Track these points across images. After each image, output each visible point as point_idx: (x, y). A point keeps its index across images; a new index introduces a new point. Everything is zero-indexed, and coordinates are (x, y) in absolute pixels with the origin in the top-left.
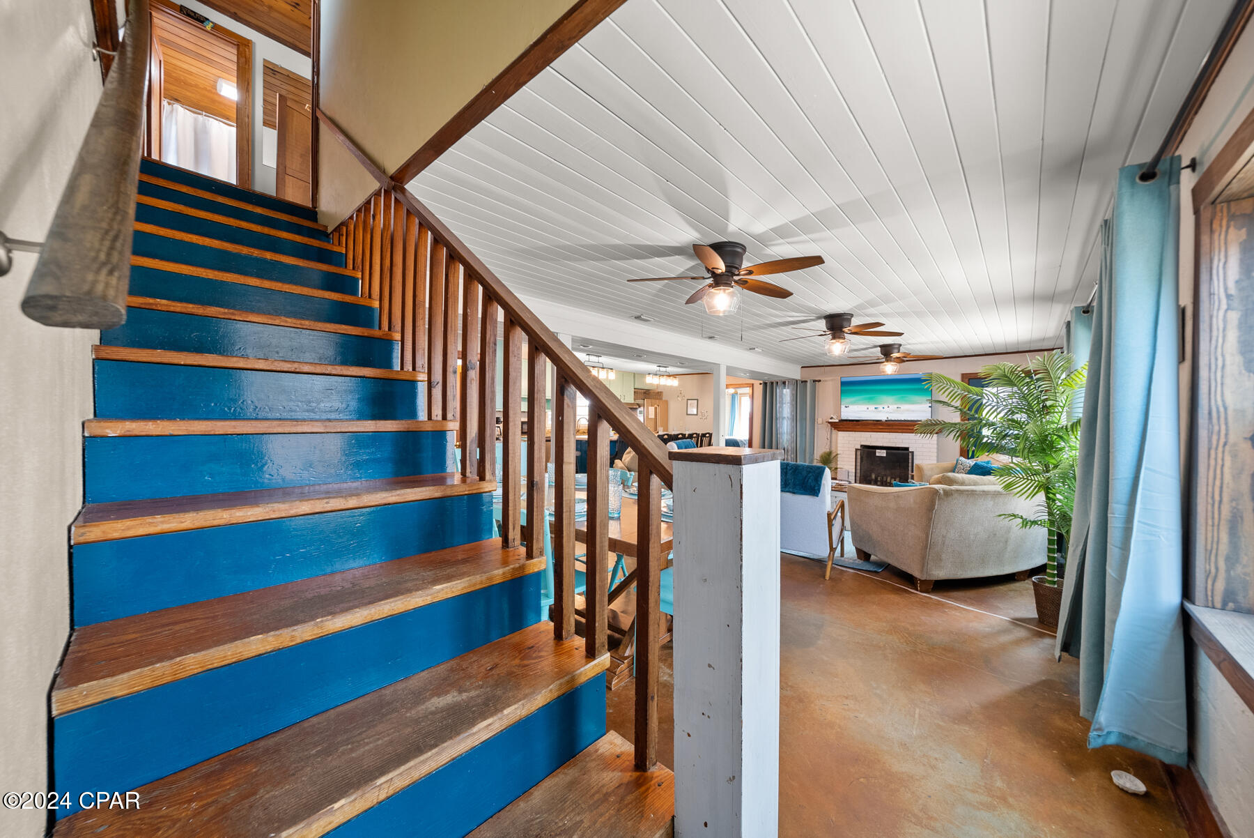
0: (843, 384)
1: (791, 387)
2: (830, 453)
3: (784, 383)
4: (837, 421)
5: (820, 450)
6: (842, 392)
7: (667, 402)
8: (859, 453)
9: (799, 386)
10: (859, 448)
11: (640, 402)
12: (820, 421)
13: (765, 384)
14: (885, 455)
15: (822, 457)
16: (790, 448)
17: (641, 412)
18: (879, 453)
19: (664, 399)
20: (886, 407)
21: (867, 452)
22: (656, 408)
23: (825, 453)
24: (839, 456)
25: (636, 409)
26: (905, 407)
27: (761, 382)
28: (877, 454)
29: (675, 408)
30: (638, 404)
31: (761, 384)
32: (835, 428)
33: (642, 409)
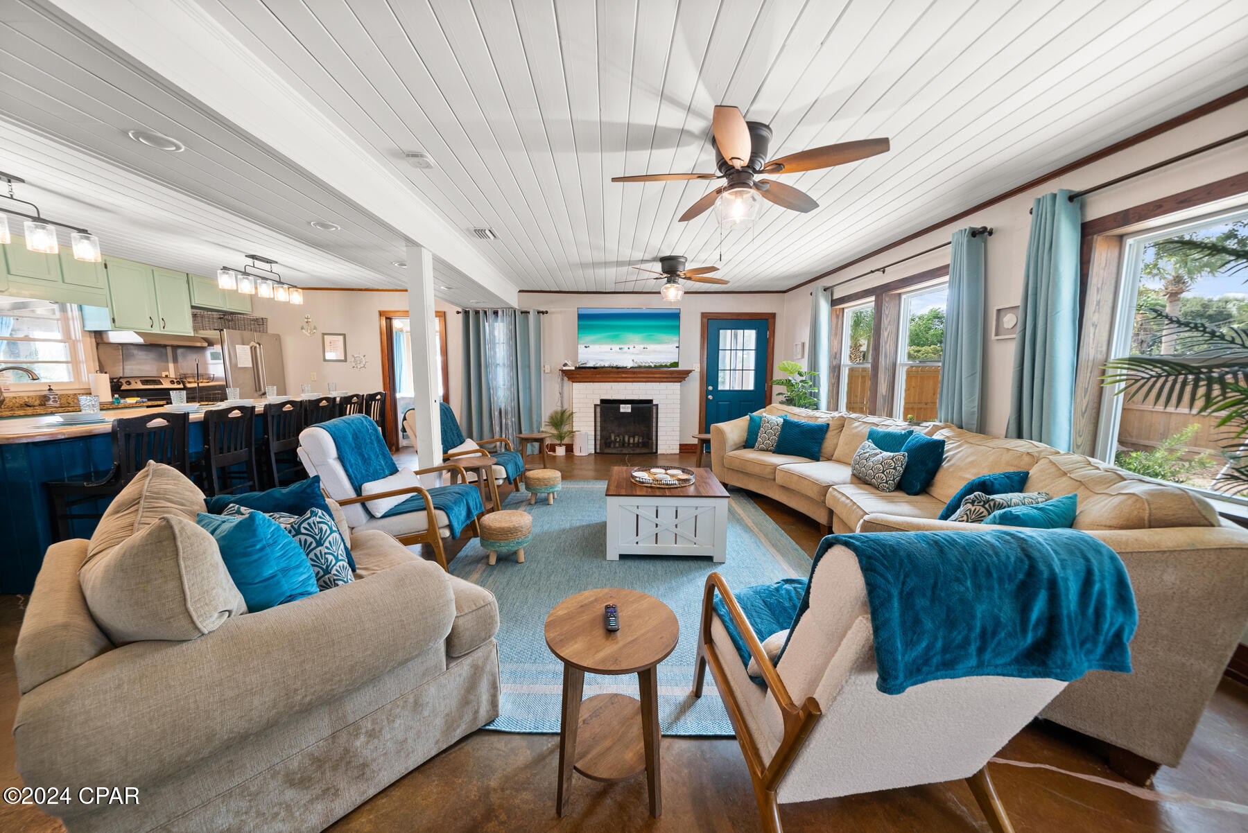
0: (581, 317)
1: (507, 319)
2: (563, 412)
3: (496, 313)
4: (573, 368)
5: (548, 408)
6: (580, 328)
7: (278, 338)
8: (598, 410)
9: (519, 317)
10: (599, 403)
11: (212, 334)
12: (548, 369)
13: (466, 313)
14: (630, 411)
15: (551, 418)
16: (510, 409)
17: (215, 356)
18: (623, 408)
19: (270, 331)
20: (631, 347)
21: (608, 408)
22: (253, 350)
23: (556, 413)
24: (574, 415)
25: (203, 348)
26: (651, 347)
27: (460, 310)
28: (622, 410)
29: (294, 350)
30: (205, 340)
31: (458, 313)
32: (569, 379)
33: (217, 348)
